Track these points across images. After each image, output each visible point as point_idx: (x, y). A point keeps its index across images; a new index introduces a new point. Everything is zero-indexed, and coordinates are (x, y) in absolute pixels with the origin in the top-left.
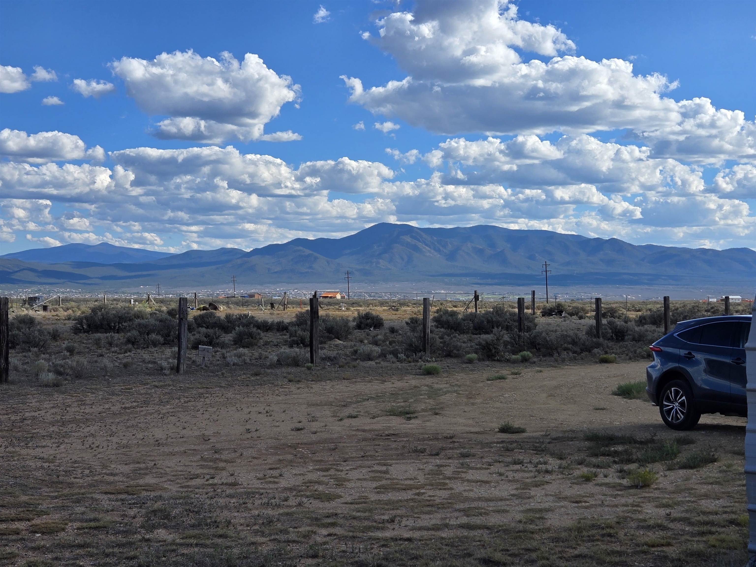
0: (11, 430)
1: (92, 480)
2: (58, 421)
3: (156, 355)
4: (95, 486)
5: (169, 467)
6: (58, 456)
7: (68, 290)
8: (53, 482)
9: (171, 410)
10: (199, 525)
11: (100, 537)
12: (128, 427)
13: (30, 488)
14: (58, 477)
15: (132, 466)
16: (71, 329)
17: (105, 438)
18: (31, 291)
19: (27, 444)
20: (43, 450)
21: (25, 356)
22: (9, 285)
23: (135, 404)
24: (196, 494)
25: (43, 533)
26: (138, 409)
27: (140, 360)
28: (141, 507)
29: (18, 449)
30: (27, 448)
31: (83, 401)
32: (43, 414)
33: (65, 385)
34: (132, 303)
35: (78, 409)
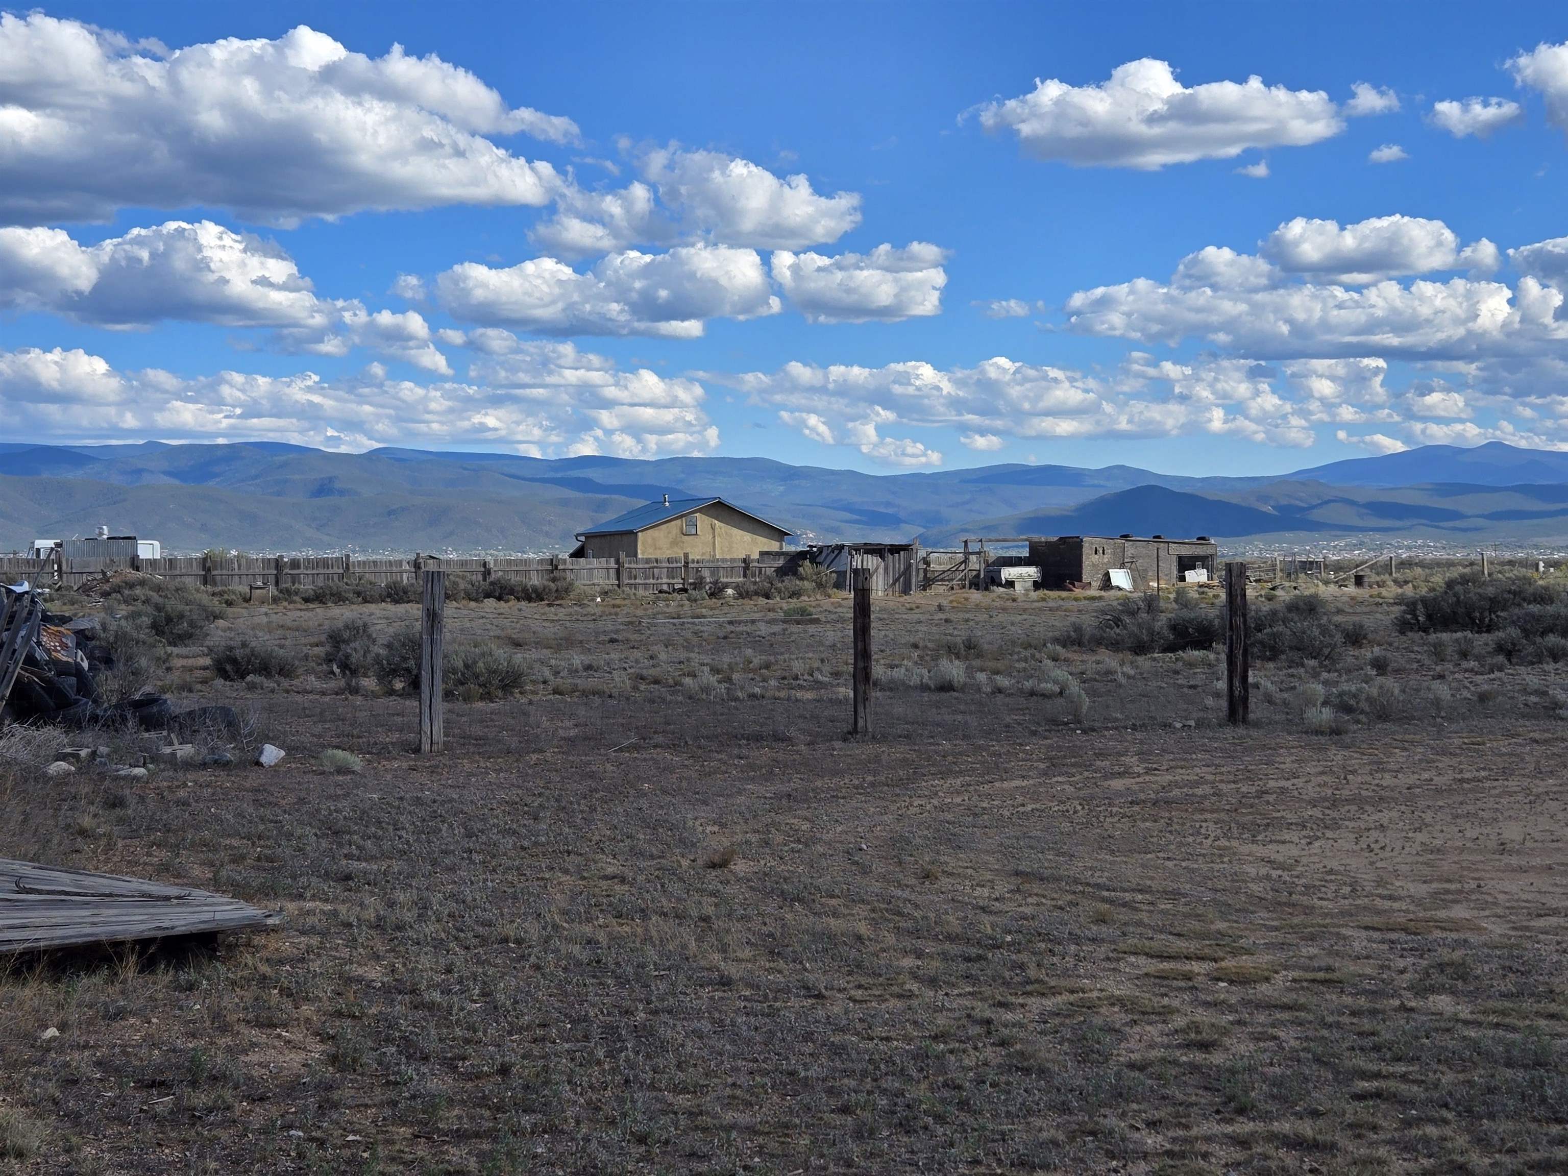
0: (1236, 810)
1: (1350, 905)
2: (1325, 799)
3: (1551, 678)
4: (1351, 915)
5: (1506, 893)
6: (1304, 861)
7: (1420, 542)
8: (1279, 903)
9: (1555, 789)
10: (1520, 994)
11: (1328, 997)
12: (1457, 816)
13: (1237, 911)
14: (1290, 894)
15: (1435, 885)
16: (1394, 624)
17: (1404, 834)
18: (1346, 545)
19: (1254, 836)
20: (1281, 848)
21: (1293, 676)
22: (1303, 534)
23: (1483, 773)
24: (1538, 943)
25: (1231, 982)
26: (1488, 784)
27: (1517, 687)
28: (1421, 957)
29: (1235, 843)
30: (1253, 842)
31: (1381, 763)
32: (1301, 785)
33: (1354, 732)
34: (1541, 569)
35: (1369, 779)
